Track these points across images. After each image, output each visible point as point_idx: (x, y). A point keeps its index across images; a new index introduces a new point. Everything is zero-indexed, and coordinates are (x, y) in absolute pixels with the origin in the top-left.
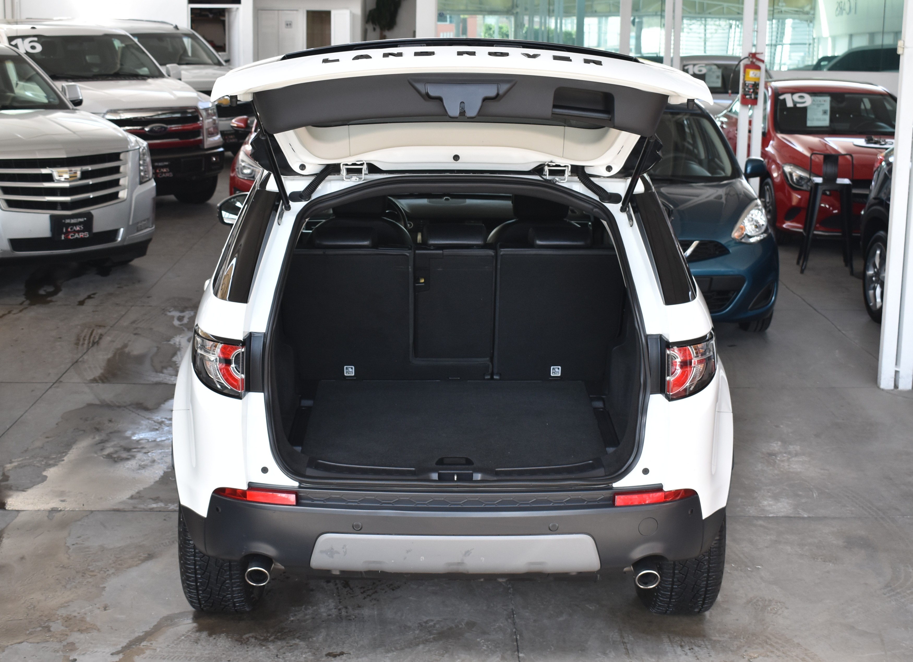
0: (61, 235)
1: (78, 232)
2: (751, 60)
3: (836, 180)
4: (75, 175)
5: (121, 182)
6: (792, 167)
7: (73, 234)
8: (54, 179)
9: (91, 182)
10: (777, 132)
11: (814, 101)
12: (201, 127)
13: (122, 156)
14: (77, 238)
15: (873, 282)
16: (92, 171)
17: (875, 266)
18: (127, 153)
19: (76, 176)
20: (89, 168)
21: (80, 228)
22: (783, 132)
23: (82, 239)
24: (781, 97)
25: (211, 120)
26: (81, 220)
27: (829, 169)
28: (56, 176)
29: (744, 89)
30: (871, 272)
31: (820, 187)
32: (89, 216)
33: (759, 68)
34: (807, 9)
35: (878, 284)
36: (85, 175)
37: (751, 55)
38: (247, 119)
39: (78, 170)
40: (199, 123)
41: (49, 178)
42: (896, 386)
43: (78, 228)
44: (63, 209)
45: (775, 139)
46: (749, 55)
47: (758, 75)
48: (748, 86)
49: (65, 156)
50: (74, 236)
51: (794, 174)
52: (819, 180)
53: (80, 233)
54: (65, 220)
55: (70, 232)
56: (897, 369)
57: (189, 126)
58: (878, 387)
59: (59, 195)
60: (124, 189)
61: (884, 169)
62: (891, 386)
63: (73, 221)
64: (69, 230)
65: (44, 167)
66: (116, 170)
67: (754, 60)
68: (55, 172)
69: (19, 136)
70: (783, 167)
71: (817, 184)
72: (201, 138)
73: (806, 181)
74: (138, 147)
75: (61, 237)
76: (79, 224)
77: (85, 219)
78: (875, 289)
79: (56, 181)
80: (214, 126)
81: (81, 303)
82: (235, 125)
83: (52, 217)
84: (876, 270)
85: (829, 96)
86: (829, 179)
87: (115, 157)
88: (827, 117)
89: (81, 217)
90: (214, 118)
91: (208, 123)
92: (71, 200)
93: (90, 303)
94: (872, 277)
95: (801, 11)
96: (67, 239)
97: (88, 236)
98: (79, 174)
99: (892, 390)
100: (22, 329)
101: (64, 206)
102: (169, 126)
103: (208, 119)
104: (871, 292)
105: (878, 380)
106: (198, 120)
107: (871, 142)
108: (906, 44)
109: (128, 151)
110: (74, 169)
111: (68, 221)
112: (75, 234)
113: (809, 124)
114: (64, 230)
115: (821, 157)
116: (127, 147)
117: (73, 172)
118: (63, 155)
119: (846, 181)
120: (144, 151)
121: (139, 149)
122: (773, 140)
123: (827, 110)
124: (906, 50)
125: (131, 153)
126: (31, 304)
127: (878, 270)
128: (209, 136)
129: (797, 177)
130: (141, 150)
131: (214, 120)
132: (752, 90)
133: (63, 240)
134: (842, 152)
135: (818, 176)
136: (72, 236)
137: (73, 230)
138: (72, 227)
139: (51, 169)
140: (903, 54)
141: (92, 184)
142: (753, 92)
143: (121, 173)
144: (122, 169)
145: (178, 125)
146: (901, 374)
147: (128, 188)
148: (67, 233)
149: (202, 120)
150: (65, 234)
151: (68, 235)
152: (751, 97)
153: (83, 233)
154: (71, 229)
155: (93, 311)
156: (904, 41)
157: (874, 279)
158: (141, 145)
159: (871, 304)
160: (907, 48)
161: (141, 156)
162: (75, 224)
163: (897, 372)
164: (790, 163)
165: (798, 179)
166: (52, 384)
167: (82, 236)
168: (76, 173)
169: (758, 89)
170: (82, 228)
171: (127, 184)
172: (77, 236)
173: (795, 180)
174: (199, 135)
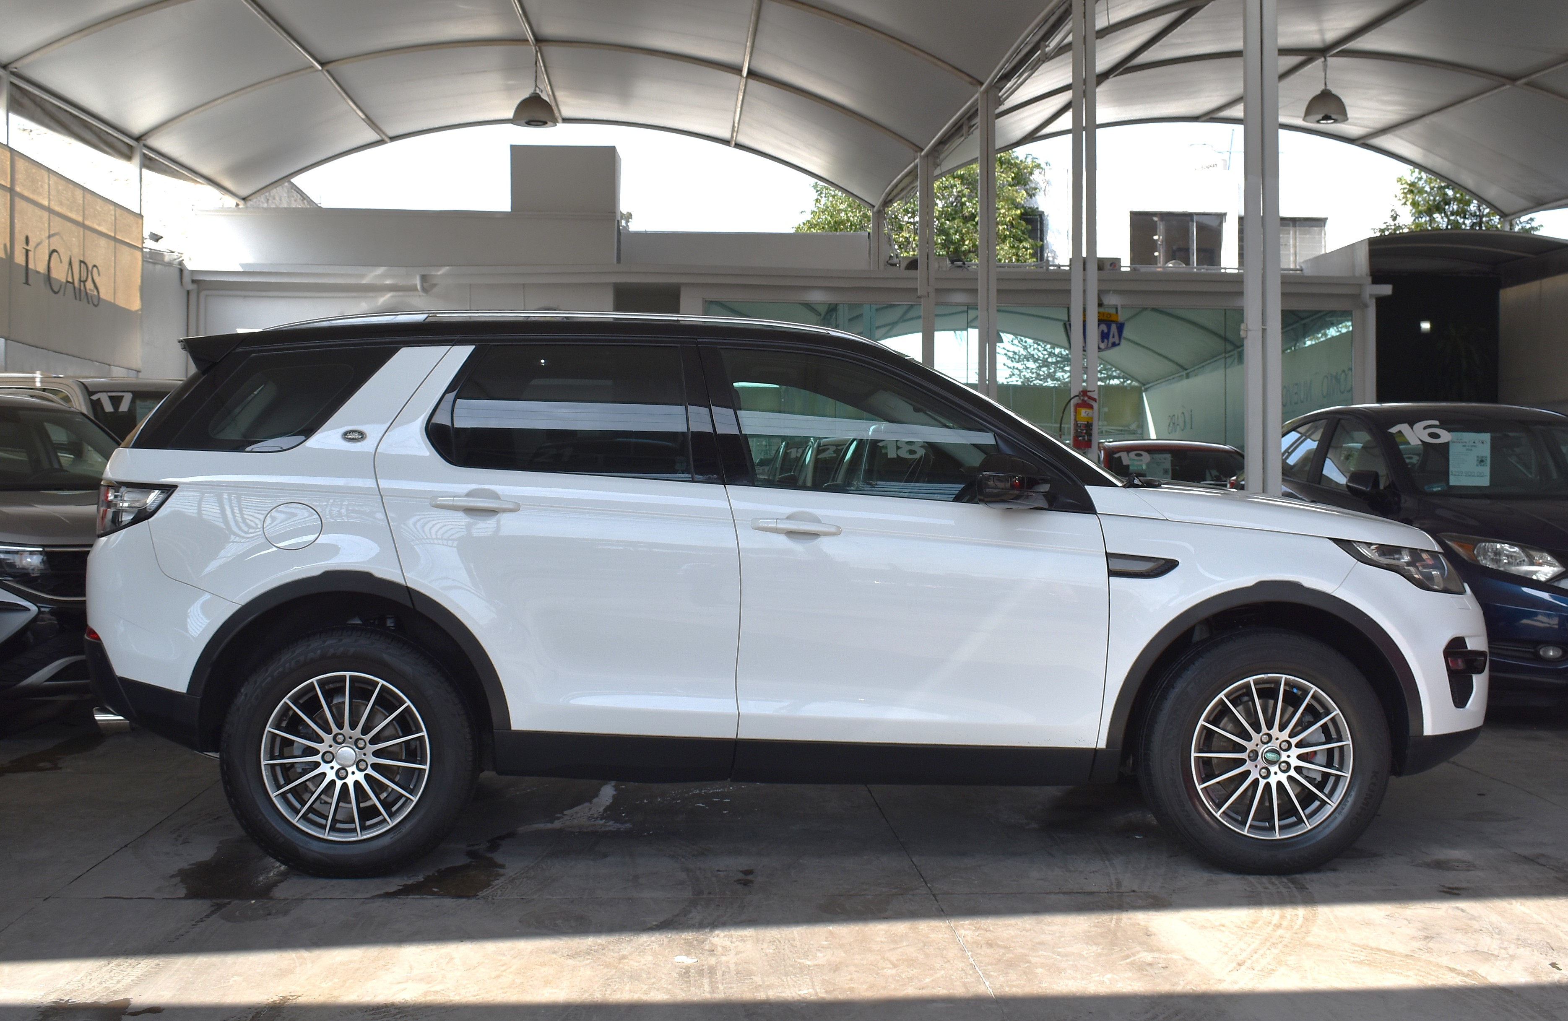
2: (1082, 398)
11: (1153, 458)
24: (1116, 456)
29: (1076, 430)
33: (1091, 407)
34: (1133, 427)
37: (1082, 394)
46: (1080, 394)
47: (1090, 415)
48: (1080, 427)
67: (1086, 398)
85: (1169, 453)
88: (1169, 477)
95: (1125, 431)
108: (1250, 327)
123: (1169, 469)
124: (1249, 333)
132: (1085, 431)
140: (1246, 338)
142: (1086, 433)
152: (1084, 439)
156: (1247, 324)
160: (1250, 330)
169: (1091, 430)
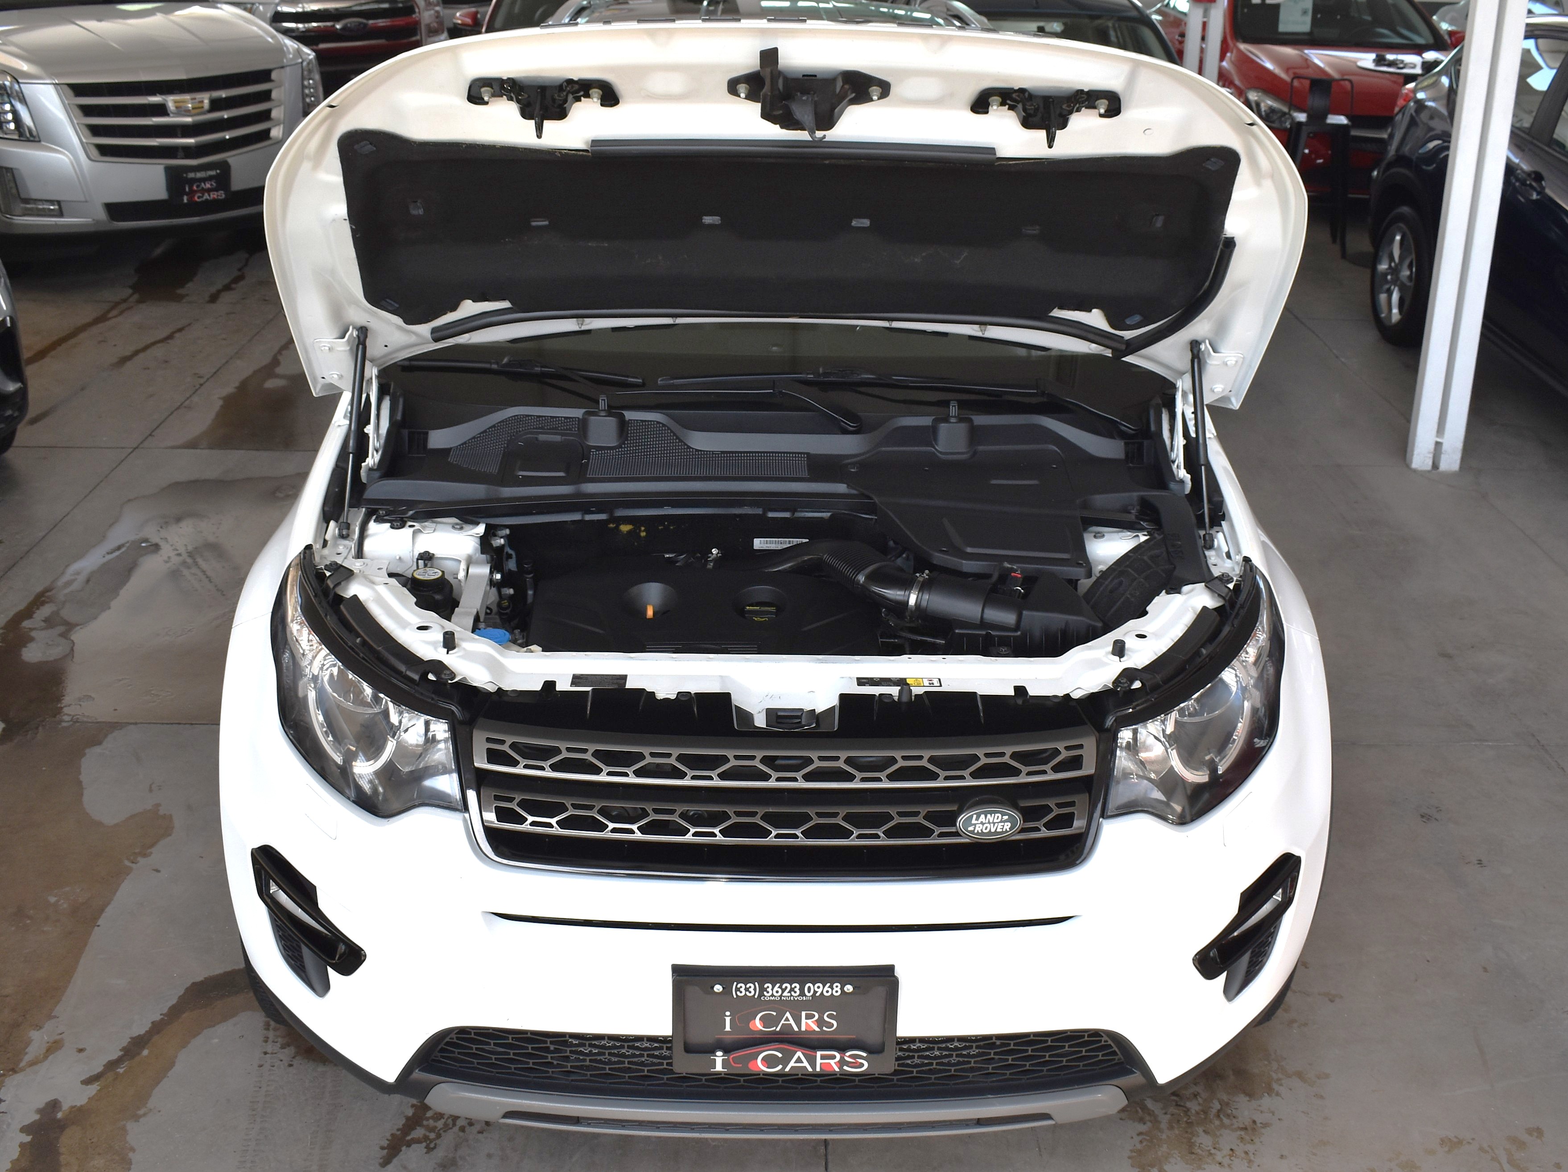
0: (182, 196)
1: (209, 191)
3: (1325, 118)
4: (200, 105)
5: (274, 114)
6: (1260, 94)
7: (200, 195)
8: (169, 112)
9: (226, 115)
10: (1237, 40)
12: (417, 23)
13: (274, 75)
14: (207, 200)
15: (1387, 282)
16: (227, 99)
17: (1391, 258)
18: (282, 70)
19: (203, 107)
20: (223, 94)
21: (211, 185)
22: (1246, 40)
23: (215, 201)
25: (432, 12)
26: (213, 173)
27: (1317, 102)
28: (171, 106)
30: (1383, 267)
31: (1304, 127)
32: (225, 167)
35: (1395, 285)
36: (216, 105)
38: (476, 13)
39: (205, 98)
40: (414, 16)
41: (161, 110)
42: (1435, 466)
43: (208, 186)
44: (187, 157)
45: (1235, 51)
49: (183, 77)
50: (202, 197)
51: (1262, 105)
52: (1302, 117)
53: (211, 193)
54: (186, 173)
55: (196, 192)
56: (1439, 440)
57: (399, 21)
58: (1408, 467)
59: (179, 135)
60: (279, 124)
61: (1410, 109)
62: (1428, 465)
63: (199, 175)
64: (195, 188)
65: (153, 93)
66: (266, 96)
68: (171, 101)
69: (114, 45)
70: (1246, 94)
71: (1300, 124)
72: (418, 37)
73: (1279, 115)
74: (300, 60)
75: (183, 200)
76: (210, 178)
77: (218, 171)
78: (1390, 293)
79: (171, 115)
80: (437, 20)
81: (214, 298)
82: (459, 22)
83: (169, 170)
84: (1393, 264)
86: (1317, 117)
87: (264, 76)
88: (1308, 19)
89: (211, 169)
90: (437, 8)
91: (430, 16)
92: (196, 142)
93: (227, 298)
94: (1385, 275)
96: (192, 203)
97: (224, 196)
98: (206, 103)
99: (1429, 472)
100: (115, 345)
101: (189, 152)
102: (371, 22)
103: (427, 10)
104: (1383, 297)
105: (1408, 455)
106: (414, 12)
107: (1382, 62)
109: (282, 67)
110: (199, 96)
111: (191, 175)
112: (203, 195)
113: (1282, 28)
114: (187, 189)
115: (1307, 83)
116: (283, 62)
117: (197, 101)
118: (181, 75)
119: (1342, 120)
120: (311, 65)
121: (302, 63)
122: (1232, 52)
123: (1308, 9)
125: (288, 69)
126: (140, 302)
127: (1396, 265)
128: (431, 34)
129: (1267, 109)
130: (305, 64)
131: (437, 12)
133: (186, 204)
134: (1335, 75)
135: (1301, 110)
136: (199, 198)
137: (200, 188)
138: (198, 183)
139: (164, 97)
141: (228, 119)
143: (273, 100)
144: (274, 95)
145: (384, 20)
146: (1445, 447)
147: (284, 123)
148: (192, 193)
149: (419, 12)
150: (187, 194)
151: (194, 196)
153: (216, 193)
154: (198, 186)
155: (228, 314)
157: (1389, 277)
158: (304, 57)
159: (1383, 315)
161: (305, 73)
162: (204, 180)
163: (1438, 445)
164: (1255, 88)
165: (1269, 111)
166: (130, 450)
167: (215, 196)
168: (202, 102)
170: (214, 184)
171: (282, 116)
172: (206, 196)
173: (1263, 113)
174: (415, 34)
